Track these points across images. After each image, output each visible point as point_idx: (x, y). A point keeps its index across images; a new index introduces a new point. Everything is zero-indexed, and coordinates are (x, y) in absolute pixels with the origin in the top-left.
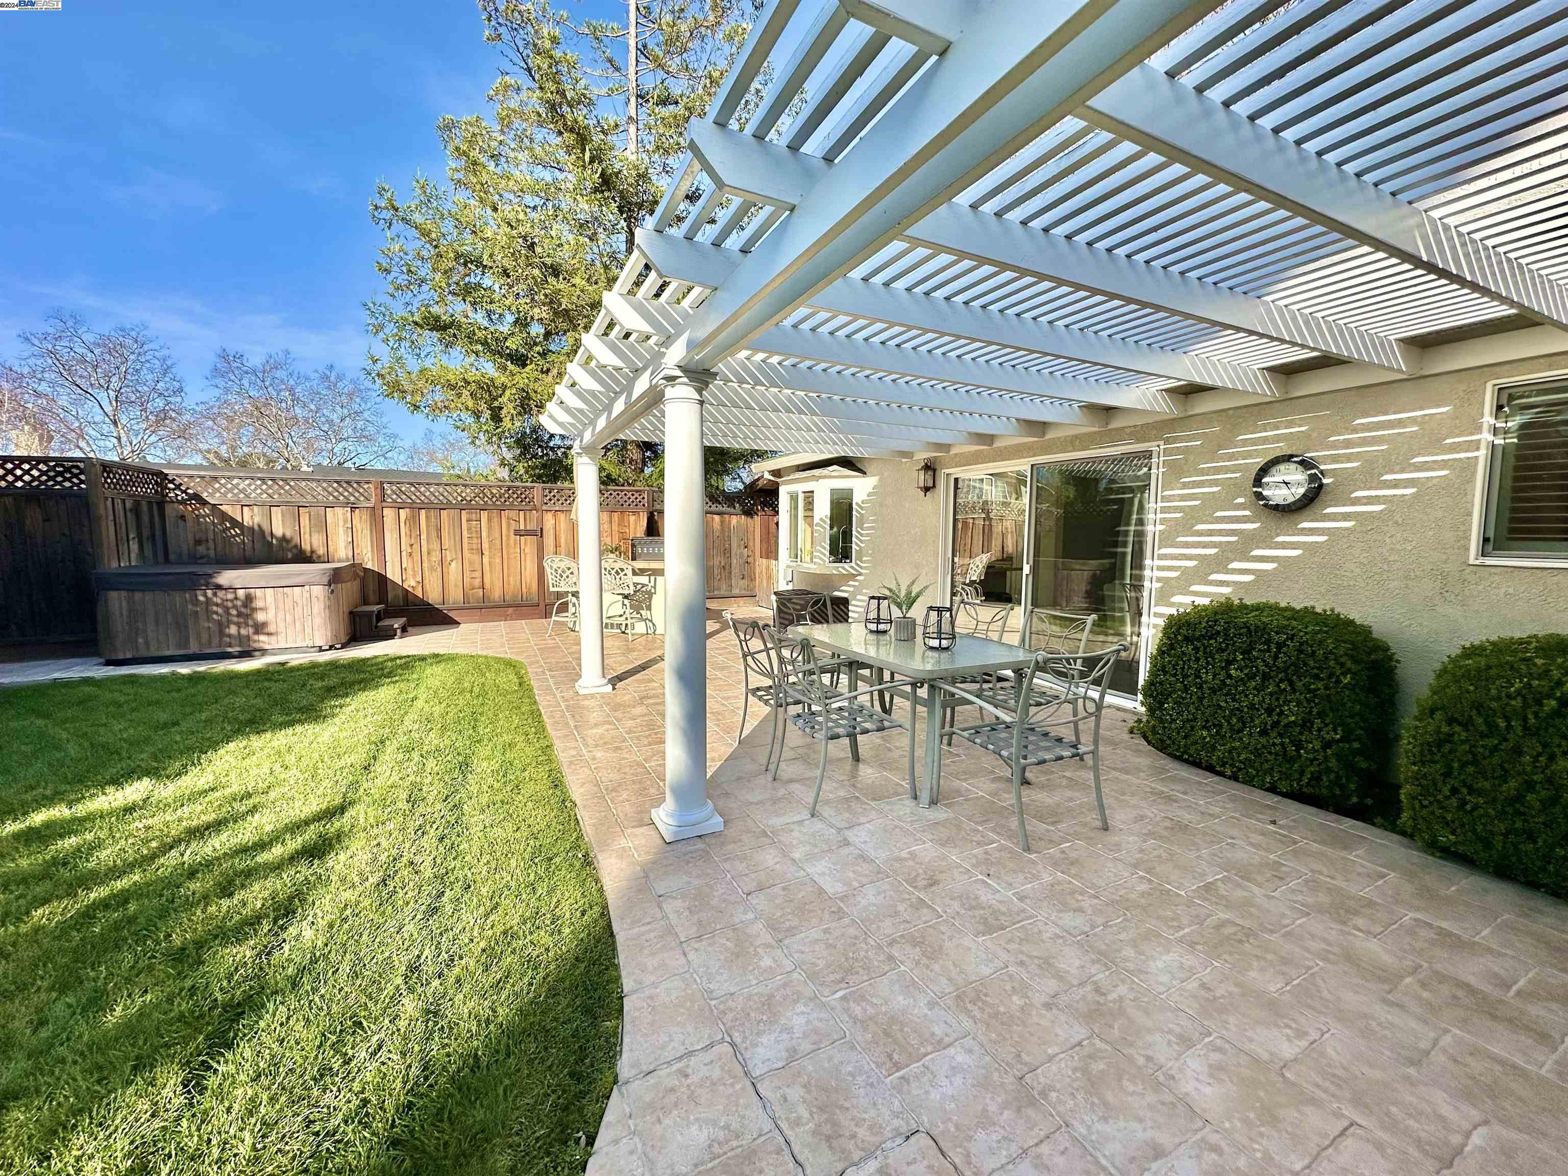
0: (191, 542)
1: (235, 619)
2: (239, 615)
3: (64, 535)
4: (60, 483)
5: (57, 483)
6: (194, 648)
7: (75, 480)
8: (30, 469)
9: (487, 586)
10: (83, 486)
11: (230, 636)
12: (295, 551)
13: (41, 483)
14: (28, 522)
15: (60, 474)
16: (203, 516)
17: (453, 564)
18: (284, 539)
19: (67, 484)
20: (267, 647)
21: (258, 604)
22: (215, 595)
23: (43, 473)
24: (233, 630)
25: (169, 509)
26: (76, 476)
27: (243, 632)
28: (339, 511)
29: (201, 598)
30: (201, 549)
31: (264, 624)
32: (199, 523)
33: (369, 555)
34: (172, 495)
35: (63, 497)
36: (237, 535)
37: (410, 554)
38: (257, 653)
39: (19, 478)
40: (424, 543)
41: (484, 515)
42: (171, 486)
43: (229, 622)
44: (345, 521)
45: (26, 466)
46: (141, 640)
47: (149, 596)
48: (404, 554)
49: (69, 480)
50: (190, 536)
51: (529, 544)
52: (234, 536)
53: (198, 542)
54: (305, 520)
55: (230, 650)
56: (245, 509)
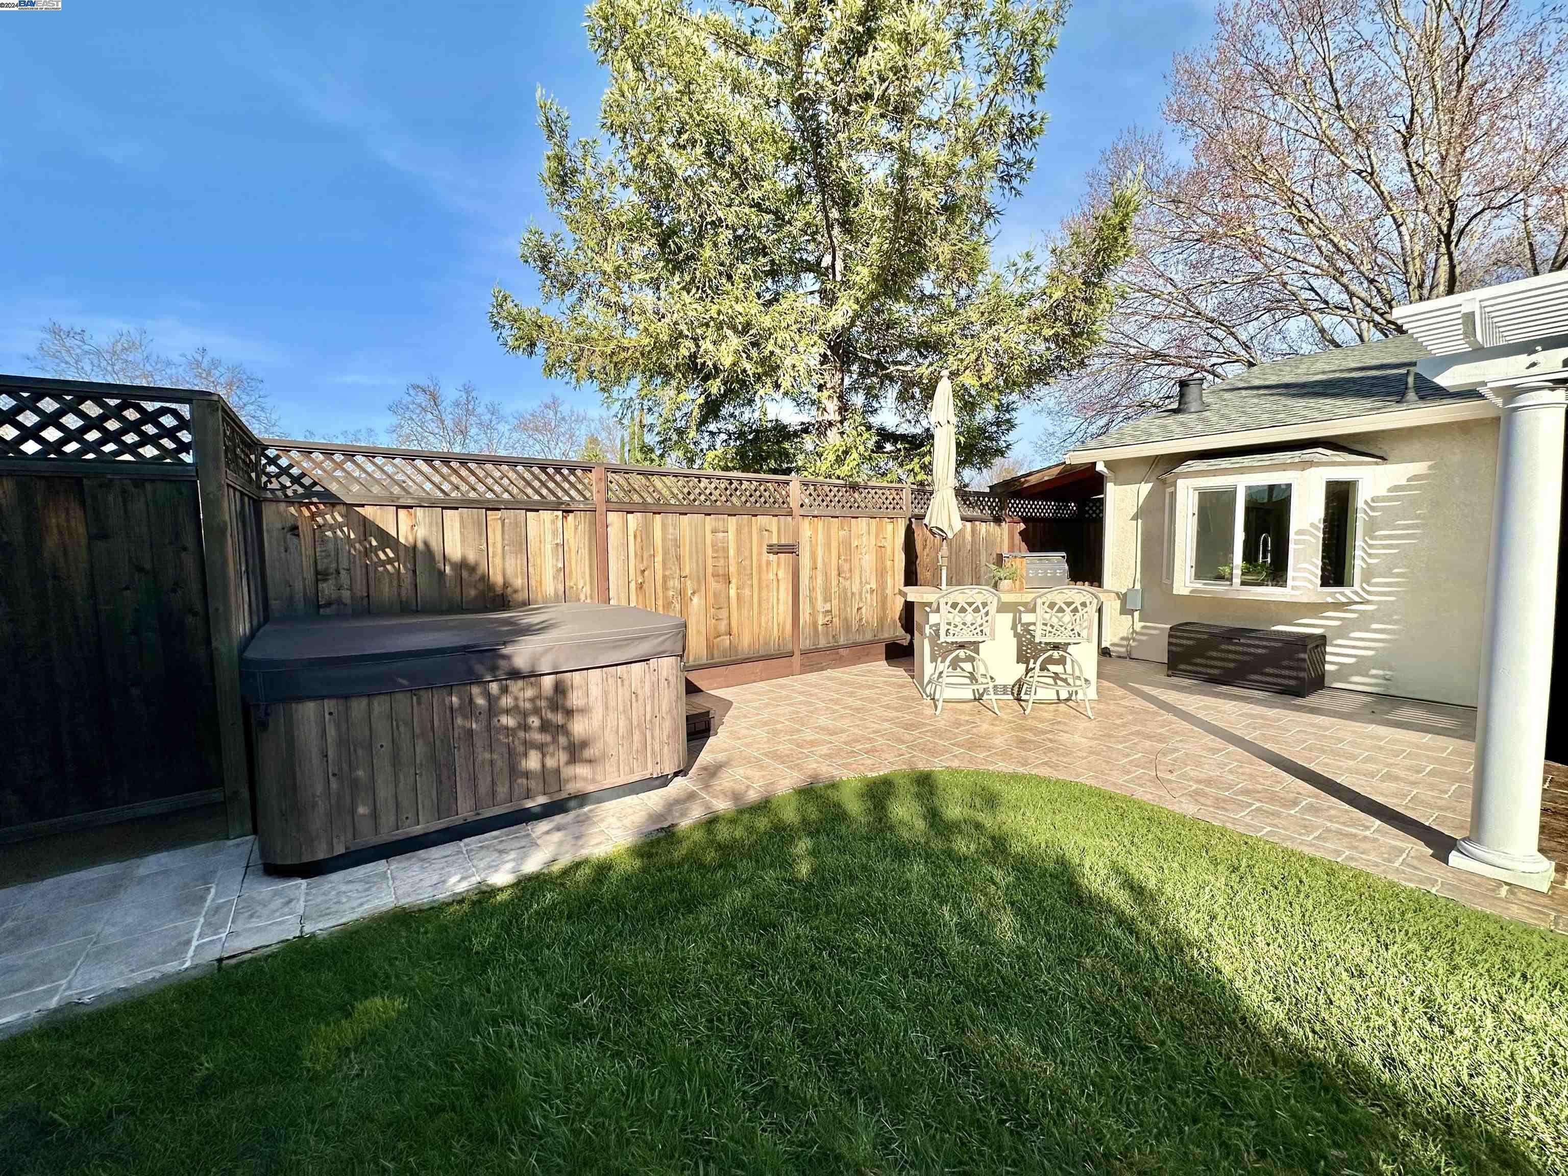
0: (309, 575)
1: (537, 737)
2: (545, 727)
3: (140, 569)
4: (132, 449)
5: (125, 448)
6: (465, 812)
7: (167, 443)
8: (61, 413)
9: (735, 630)
10: (188, 458)
11: (527, 774)
12: (481, 586)
13: (87, 447)
14: (52, 542)
15: (135, 427)
16: (332, 528)
17: (696, 600)
18: (463, 565)
19: (149, 451)
20: (591, 788)
21: (575, 699)
22: (505, 690)
23: (91, 424)
24: (533, 762)
25: (268, 511)
26: (171, 434)
27: (550, 763)
28: (546, 515)
29: (480, 701)
30: (327, 588)
31: (584, 744)
32: (324, 540)
33: (587, 589)
34: (275, 485)
35: (139, 483)
36: (390, 561)
37: (640, 587)
38: (572, 804)
39: (32, 433)
40: (658, 566)
41: (732, 522)
42: (272, 469)
43: (528, 745)
44: (555, 533)
45: (48, 405)
46: (362, 810)
47: (380, 706)
48: (633, 585)
49: (153, 440)
50: (307, 564)
51: (780, 566)
52: (383, 564)
53: (321, 575)
54: (496, 535)
55: (529, 804)
56: (402, 512)
